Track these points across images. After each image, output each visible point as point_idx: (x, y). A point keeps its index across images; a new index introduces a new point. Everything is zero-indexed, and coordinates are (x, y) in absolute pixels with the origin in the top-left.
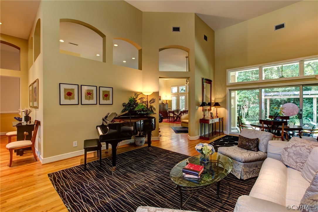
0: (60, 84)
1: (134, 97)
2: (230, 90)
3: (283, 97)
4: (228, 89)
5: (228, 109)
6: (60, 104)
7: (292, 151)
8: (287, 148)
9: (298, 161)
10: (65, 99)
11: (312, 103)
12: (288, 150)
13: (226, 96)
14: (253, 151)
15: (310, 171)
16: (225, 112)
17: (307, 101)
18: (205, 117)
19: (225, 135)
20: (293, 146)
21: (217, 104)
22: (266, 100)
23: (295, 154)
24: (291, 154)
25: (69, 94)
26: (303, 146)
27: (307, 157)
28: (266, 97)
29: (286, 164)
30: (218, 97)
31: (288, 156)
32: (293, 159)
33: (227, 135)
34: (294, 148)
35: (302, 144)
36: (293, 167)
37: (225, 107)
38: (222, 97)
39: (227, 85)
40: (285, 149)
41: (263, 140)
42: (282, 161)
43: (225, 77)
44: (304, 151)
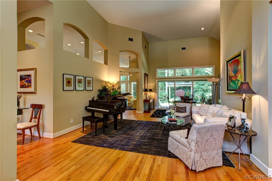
0: (63, 74)
1: (105, 84)
2: (158, 81)
3: (177, 86)
4: (157, 80)
5: (157, 93)
6: (63, 90)
7: (202, 109)
8: (200, 108)
9: (205, 112)
10: (66, 86)
11: (190, 89)
12: (201, 109)
13: (156, 85)
14: (184, 112)
15: (210, 115)
16: (155, 95)
17: (188, 88)
18: (147, 98)
19: (156, 110)
20: (202, 107)
21: (151, 90)
22: (168, 88)
23: (203, 110)
24: (202, 110)
25: (69, 82)
26: (206, 107)
27: (208, 110)
28: (169, 86)
29: (201, 114)
30: (151, 85)
31: (201, 111)
32: (203, 112)
33: (157, 110)
34: (203, 108)
35: (205, 106)
36: (203, 115)
37: (155, 92)
38: (153, 86)
39: (156, 78)
40: (199, 109)
41: (187, 107)
42: (199, 114)
43: (155, 73)
44: (206, 108)
